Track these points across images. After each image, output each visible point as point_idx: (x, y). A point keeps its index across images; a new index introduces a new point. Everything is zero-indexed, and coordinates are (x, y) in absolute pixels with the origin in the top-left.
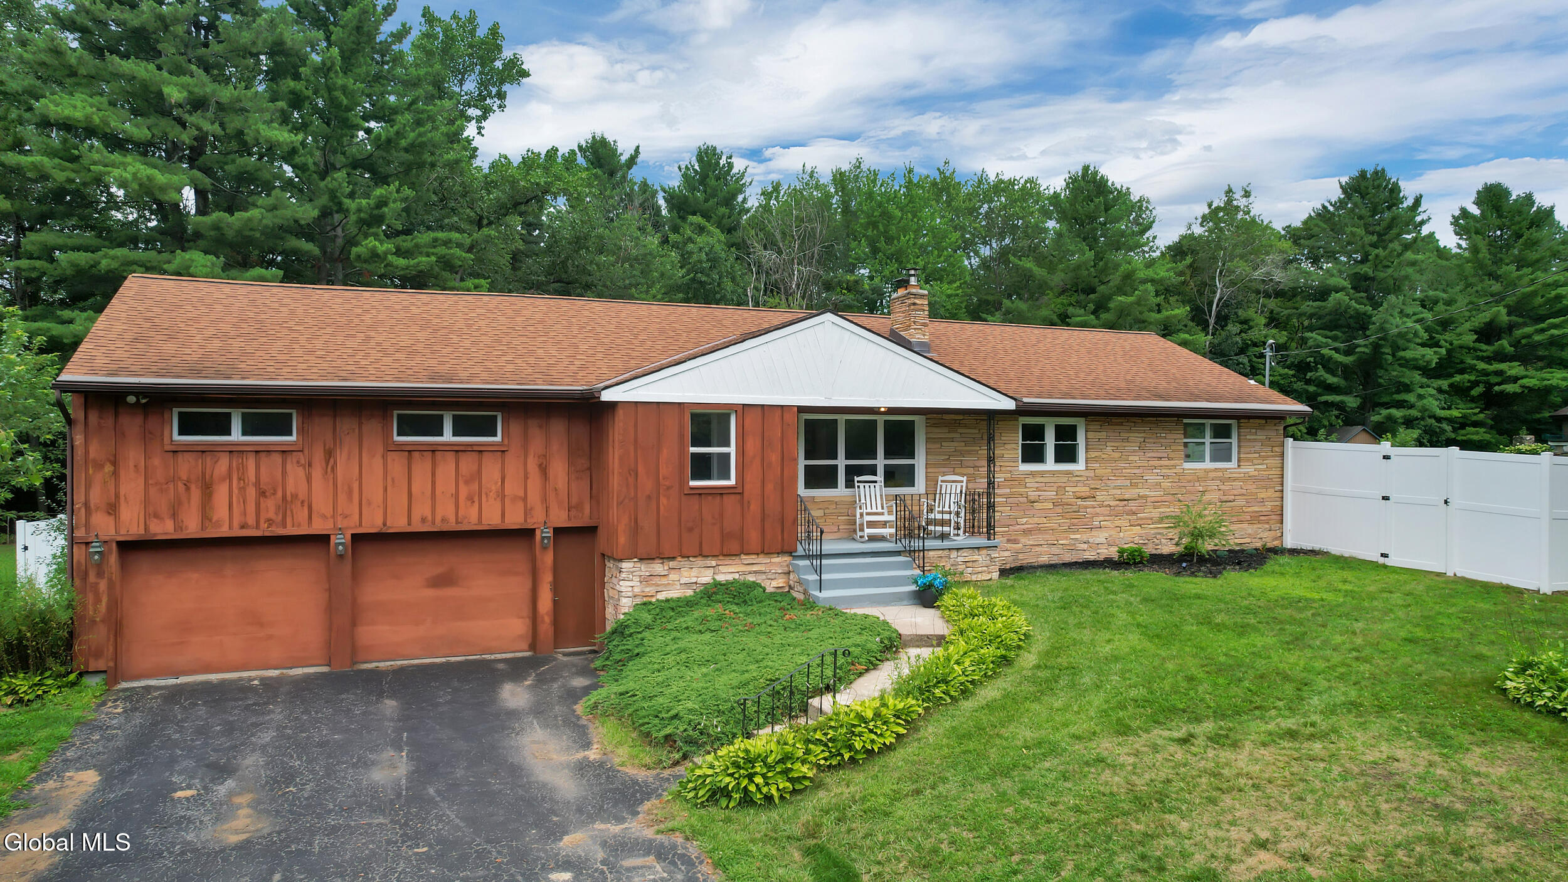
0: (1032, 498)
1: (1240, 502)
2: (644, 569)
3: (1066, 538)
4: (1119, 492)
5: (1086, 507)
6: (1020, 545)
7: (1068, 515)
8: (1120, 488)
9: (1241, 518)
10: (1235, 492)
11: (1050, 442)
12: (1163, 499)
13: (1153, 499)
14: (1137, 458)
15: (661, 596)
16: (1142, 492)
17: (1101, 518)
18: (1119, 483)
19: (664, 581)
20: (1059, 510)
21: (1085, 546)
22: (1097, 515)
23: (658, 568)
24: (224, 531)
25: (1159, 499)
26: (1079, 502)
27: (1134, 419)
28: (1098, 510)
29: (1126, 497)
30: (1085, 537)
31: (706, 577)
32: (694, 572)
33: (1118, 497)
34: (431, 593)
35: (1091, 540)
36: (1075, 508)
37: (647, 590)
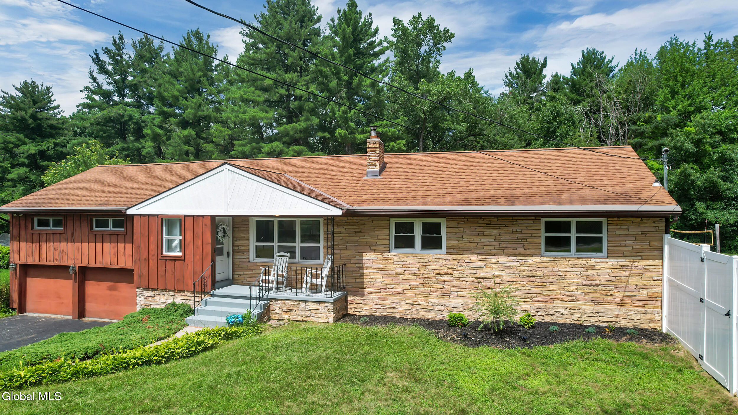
0: (399, 272)
1: (609, 286)
2: (145, 293)
3: (425, 301)
4: (475, 271)
5: (444, 281)
6: (389, 302)
7: (428, 285)
8: (476, 268)
9: (609, 299)
10: (601, 278)
11: (418, 234)
12: (519, 279)
13: (508, 279)
14: (492, 248)
15: (152, 306)
16: (497, 273)
17: (458, 290)
18: (474, 265)
19: (153, 299)
20: (421, 281)
21: (442, 308)
22: (454, 286)
23: (151, 293)
24: (44, 263)
25: (515, 279)
26: (438, 277)
27: (490, 219)
28: (454, 283)
29: (480, 276)
30: (442, 302)
31: (170, 300)
32: (165, 297)
33: (473, 275)
34: (109, 292)
35: (447, 304)
36: (434, 281)
37: (147, 302)
